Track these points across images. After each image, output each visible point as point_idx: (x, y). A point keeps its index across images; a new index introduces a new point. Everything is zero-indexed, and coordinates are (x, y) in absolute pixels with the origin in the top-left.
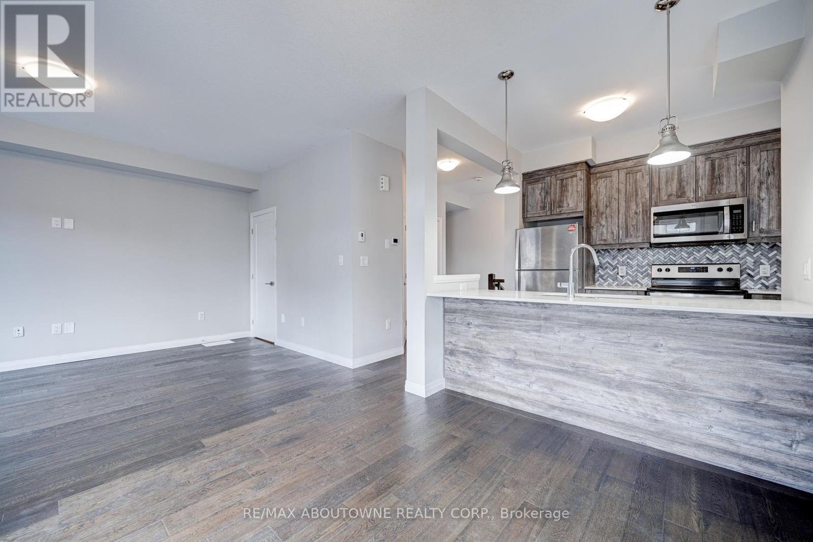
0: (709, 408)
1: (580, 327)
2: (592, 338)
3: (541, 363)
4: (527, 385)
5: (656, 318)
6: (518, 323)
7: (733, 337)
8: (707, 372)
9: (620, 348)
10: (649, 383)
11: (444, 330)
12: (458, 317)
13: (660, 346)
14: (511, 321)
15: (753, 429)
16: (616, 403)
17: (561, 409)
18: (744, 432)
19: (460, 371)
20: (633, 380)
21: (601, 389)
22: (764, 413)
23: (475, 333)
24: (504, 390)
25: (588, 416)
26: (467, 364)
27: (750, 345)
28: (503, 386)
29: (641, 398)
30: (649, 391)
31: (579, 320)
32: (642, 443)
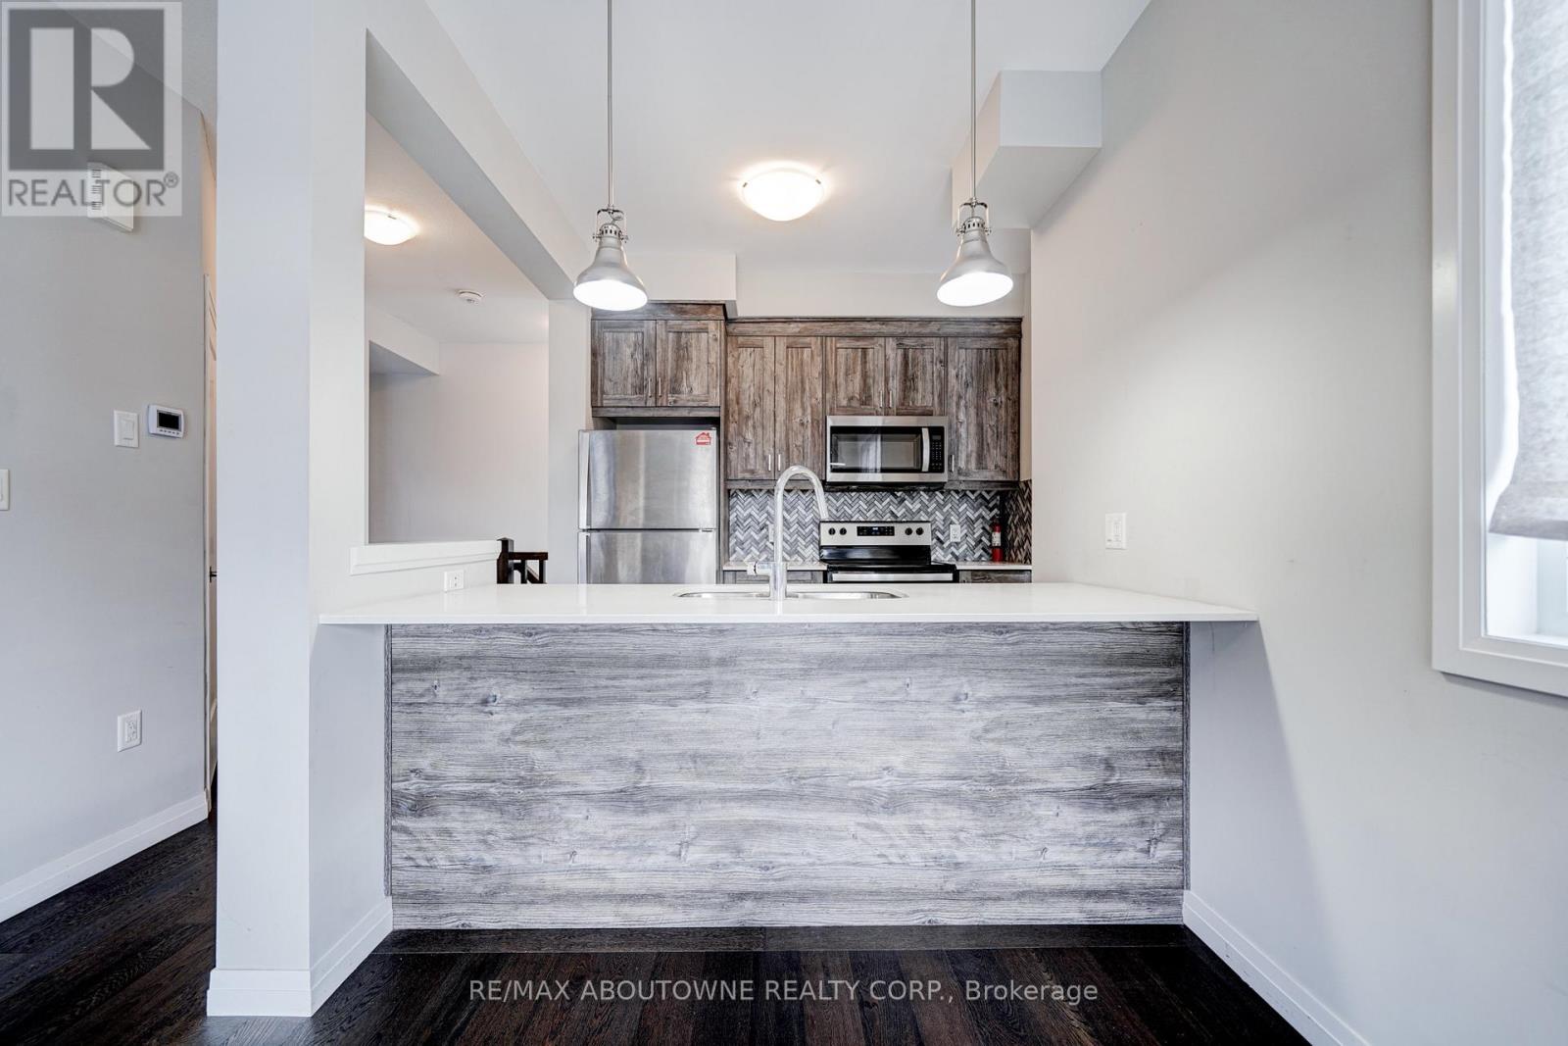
0: (1041, 812)
1: (806, 673)
2: (834, 697)
3: (710, 785)
4: (673, 854)
5: (955, 638)
6: (648, 682)
7: (1073, 663)
8: (1038, 739)
9: (890, 714)
10: (944, 784)
11: (389, 734)
12: (445, 685)
13: (963, 697)
14: (627, 677)
15: (1101, 836)
16: (882, 846)
17: (759, 897)
18: (1090, 845)
19: (451, 860)
20: (916, 785)
21: (849, 820)
22: (1116, 801)
23: (509, 727)
24: (603, 886)
25: (821, 895)
26: (478, 833)
27: (1095, 675)
28: (601, 872)
29: (929, 823)
30: (944, 803)
31: (805, 659)
32: (930, 921)
